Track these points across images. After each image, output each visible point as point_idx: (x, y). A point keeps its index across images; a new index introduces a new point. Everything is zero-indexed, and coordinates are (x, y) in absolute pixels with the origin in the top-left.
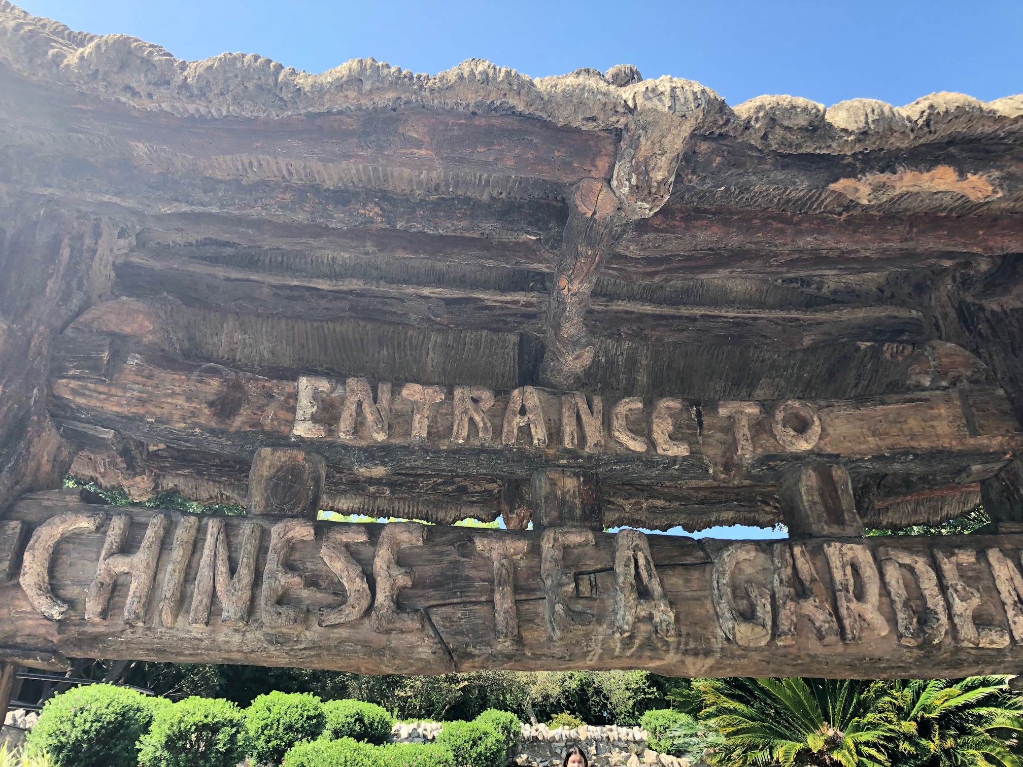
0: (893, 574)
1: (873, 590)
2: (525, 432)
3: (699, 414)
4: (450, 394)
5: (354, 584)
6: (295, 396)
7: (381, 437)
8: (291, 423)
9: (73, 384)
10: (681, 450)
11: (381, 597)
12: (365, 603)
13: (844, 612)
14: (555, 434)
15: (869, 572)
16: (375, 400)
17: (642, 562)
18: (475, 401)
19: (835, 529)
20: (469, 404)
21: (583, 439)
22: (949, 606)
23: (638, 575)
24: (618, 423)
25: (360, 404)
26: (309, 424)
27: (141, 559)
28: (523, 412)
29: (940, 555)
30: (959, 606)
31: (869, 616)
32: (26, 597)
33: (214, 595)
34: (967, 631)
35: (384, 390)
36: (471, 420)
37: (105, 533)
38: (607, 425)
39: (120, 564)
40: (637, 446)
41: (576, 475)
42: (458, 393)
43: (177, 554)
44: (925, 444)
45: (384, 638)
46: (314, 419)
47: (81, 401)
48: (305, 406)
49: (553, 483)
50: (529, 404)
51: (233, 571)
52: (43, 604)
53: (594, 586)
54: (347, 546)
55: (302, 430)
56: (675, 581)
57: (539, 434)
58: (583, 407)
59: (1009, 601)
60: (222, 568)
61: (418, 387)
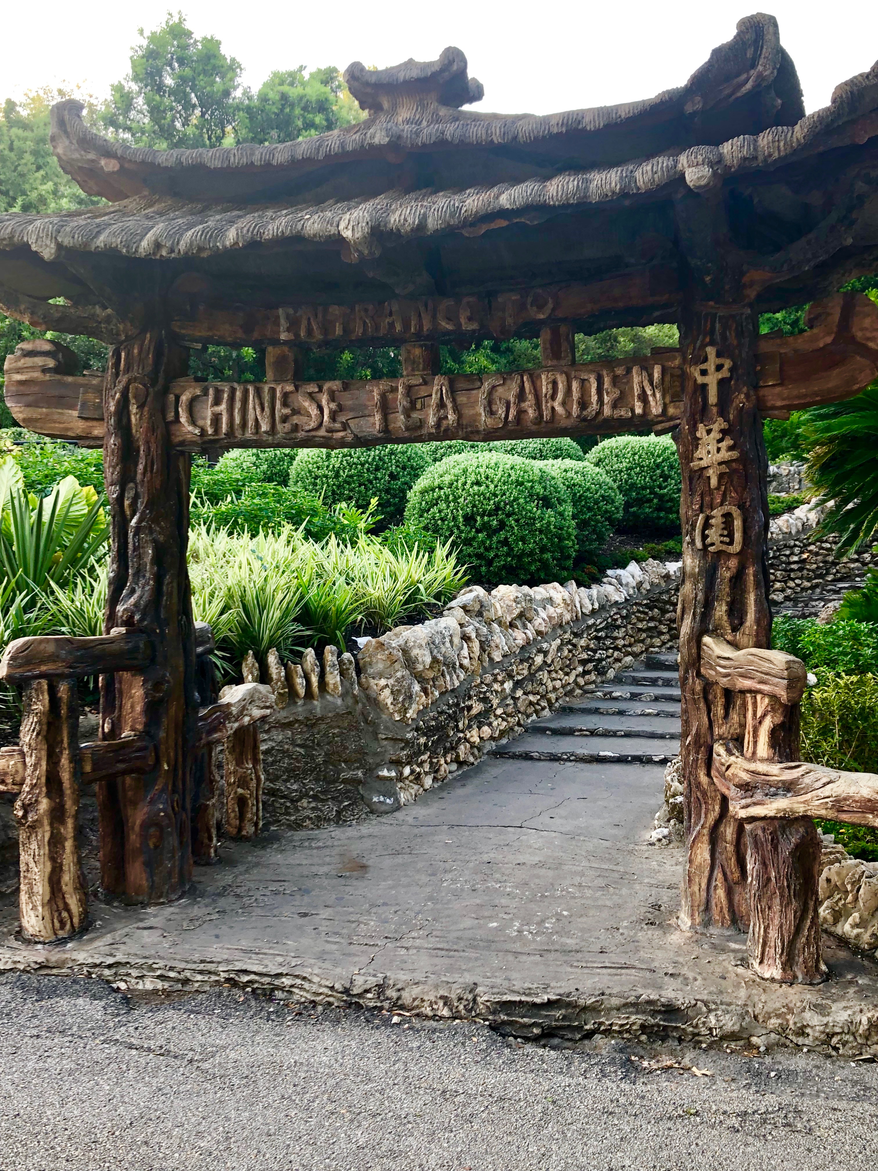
0: (575, 385)
1: (560, 396)
2: (392, 325)
3: (488, 303)
4: (353, 309)
5: (314, 411)
6: (278, 317)
7: (320, 336)
8: (278, 333)
9: (178, 323)
10: (474, 326)
11: (325, 416)
12: (320, 420)
13: (544, 407)
14: (406, 325)
15: (562, 386)
16: (316, 317)
17: (444, 391)
18: (366, 310)
19: (555, 362)
20: (363, 313)
21: (421, 326)
22: (601, 400)
23: (442, 397)
24: (439, 316)
25: (309, 319)
26: (286, 334)
27: (224, 406)
28: (390, 314)
29: (605, 373)
30: (606, 399)
31: (556, 408)
32: (183, 426)
33: (256, 420)
34: (607, 411)
35: (320, 309)
36: (365, 323)
37: (207, 395)
38: (434, 317)
39: (218, 409)
40: (450, 327)
41: (421, 346)
42: (357, 308)
43: (238, 405)
45: (330, 435)
46: (288, 330)
47: (183, 331)
48: (284, 324)
49: (409, 352)
50: (393, 309)
51: (263, 409)
52: (190, 428)
53: (421, 405)
54: (309, 393)
55: (283, 336)
56: (460, 399)
57: (398, 327)
58: (422, 309)
59: (636, 393)
60: (258, 410)
61: (336, 307)
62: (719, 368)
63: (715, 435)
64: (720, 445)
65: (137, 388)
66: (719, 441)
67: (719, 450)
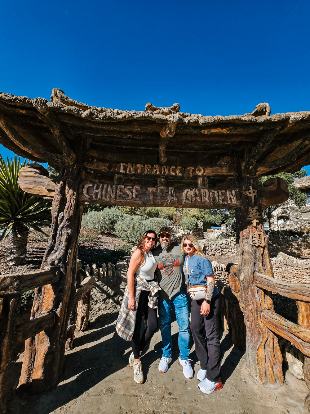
0: (211, 194)
1: (207, 196)
2: (156, 172)
3: (184, 169)
4: (144, 166)
5: (130, 194)
6: (120, 166)
7: (133, 173)
8: (120, 170)
9: (86, 164)
10: (181, 175)
11: (134, 196)
12: (132, 197)
13: (202, 199)
14: (161, 172)
15: (207, 193)
16: (132, 167)
17: (173, 191)
18: (148, 167)
19: (204, 187)
20: (147, 167)
21: (165, 173)
22: (219, 198)
23: (172, 193)
24: (171, 170)
25: (130, 167)
26: (122, 170)
27: (100, 190)
28: (156, 169)
29: (219, 191)
30: (220, 198)
31: (206, 200)
32: (84, 195)
33: (110, 195)
34: (221, 202)
35: (134, 165)
36: (148, 170)
37: (94, 187)
38: (169, 171)
39: (97, 191)
40: (174, 174)
41: (164, 179)
42: (145, 166)
43: (104, 190)
44: (221, 174)
45: (134, 201)
46: (123, 170)
47: (88, 167)
48: (122, 168)
49: (160, 180)
50: (157, 167)
51: (113, 192)
52: (87, 196)
53: (165, 195)
54: (129, 189)
55: (121, 171)
56: (178, 194)
57: (158, 172)
58: (165, 168)
59: (228, 198)
60: (111, 192)
61: (139, 165)
62: (254, 192)
63: (255, 211)
64: (256, 214)
65: (69, 181)
66: (256, 213)
67: (256, 215)
